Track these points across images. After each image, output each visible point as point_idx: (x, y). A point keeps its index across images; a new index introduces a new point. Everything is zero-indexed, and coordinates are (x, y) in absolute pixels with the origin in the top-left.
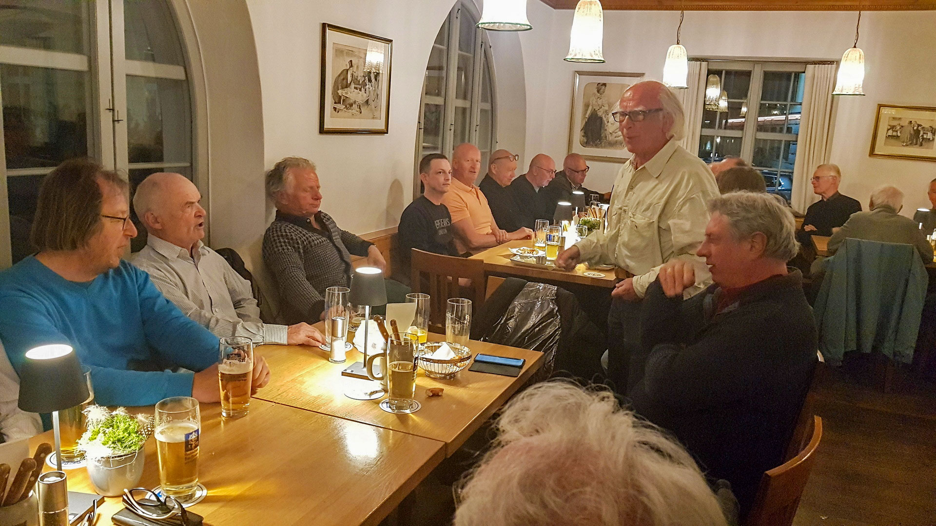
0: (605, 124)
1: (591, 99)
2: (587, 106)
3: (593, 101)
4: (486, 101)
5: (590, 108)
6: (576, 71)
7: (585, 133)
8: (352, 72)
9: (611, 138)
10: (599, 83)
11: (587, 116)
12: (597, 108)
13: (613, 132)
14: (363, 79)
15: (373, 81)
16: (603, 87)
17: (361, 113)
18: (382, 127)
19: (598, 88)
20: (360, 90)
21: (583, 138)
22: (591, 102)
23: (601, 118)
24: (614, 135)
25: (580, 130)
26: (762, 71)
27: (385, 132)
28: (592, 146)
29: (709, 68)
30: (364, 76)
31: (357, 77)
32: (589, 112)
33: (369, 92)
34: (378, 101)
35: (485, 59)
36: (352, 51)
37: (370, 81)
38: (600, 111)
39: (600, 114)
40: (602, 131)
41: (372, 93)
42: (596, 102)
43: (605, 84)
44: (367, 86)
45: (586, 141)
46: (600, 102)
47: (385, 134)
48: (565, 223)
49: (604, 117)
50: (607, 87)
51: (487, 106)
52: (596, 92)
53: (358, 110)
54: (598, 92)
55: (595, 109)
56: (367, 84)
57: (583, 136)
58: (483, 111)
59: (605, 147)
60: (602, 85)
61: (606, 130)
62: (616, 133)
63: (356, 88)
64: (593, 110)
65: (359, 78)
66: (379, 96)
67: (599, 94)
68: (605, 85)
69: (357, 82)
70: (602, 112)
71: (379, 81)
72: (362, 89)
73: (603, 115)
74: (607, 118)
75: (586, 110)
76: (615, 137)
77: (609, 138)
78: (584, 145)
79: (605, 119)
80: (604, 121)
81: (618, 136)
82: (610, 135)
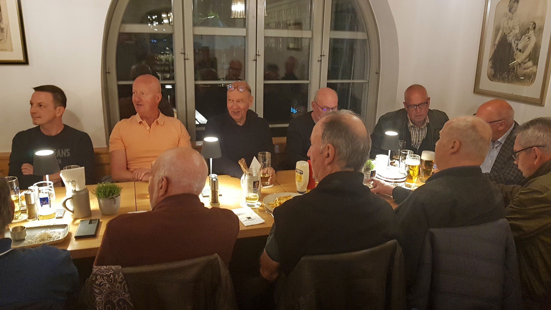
0: (514, 52)
1: (502, 21)
2: (497, 30)
3: (504, 23)
5: (501, 32)
7: (493, 63)
9: (520, 72)
11: (496, 43)
12: (507, 32)
13: (522, 62)
16: (516, 4)
19: (510, 6)
21: (491, 69)
23: (510, 44)
24: (524, 66)
25: (488, 61)
28: (499, 80)
32: (499, 38)
34: (4, 34)
38: (510, 36)
39: (510, 39)
40: (510, 61)
42: (508, 23)
45: (494, 73)
49: (513, 43)
50: (519, 3)
52: (508, 11)
54: (510, 10)
55: (505, 33)
57: (491, 67)
59: (512, 81)
60: (514, 2)
61: (515, 60)
62: (525, 63)
64: (503, 34)
67: (510, 14)
68: (517, 1)
70: (512, 37)
73: (513, 41)
74: (516, 44)
75: (496, 35)
76: (524, 69)
77: (517, 71)
78: (492, 79)
79: (514, 45)
80: (513, 48)
81: (526, 68)
82: (518, 66)
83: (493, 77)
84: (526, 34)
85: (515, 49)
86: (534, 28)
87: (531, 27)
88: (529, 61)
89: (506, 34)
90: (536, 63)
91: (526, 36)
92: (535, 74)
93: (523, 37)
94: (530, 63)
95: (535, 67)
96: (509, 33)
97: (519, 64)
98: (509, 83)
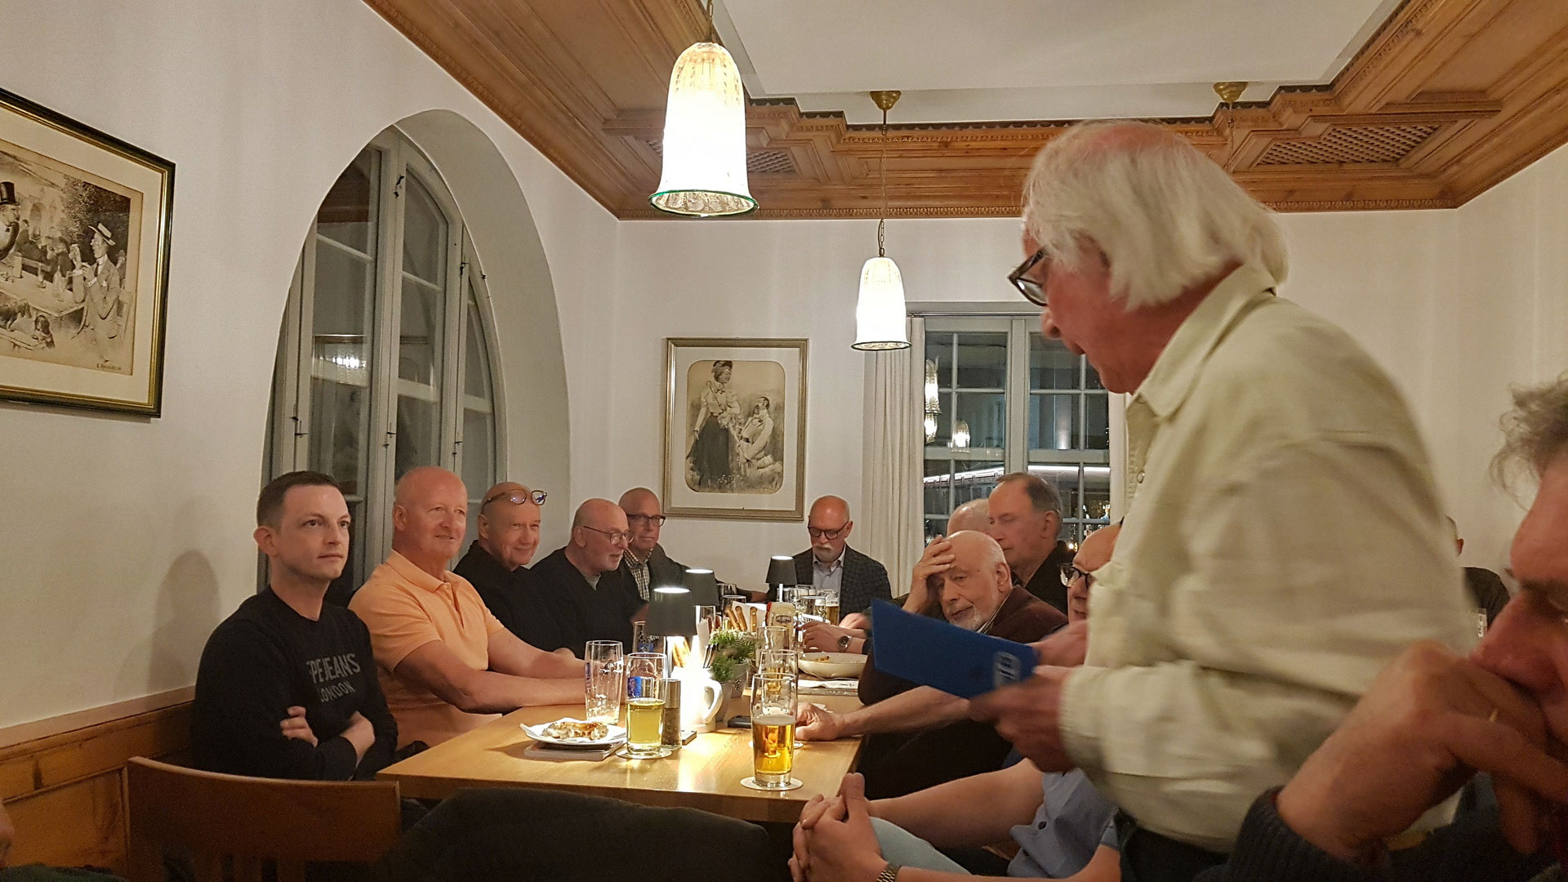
0: (735, 442)
1: (703, 395)
2: (695, 408)
3: (707, 397)
4: (478, 393)
5: (703, 411)
6: (669, 339)
7: (694, 462)
8: (12, 219)
9: (752, 473)
10: (718, 361)
11: (697, 428)
12: (716, 411)
13: (753, 458)
14: (61, 248)
15: (100, 261)
16: (726, 370)
17: (51, 344)
18: (140, 395)
19: (715, 371)
20: (49, 277)
21: (691, 472)
22: (703, 399)
23: (727, 431)
24: (757, 464)
25: (685, 456)
26: (1027, 334)
27: (150, 412)
28: (712, 489)
29: (928, 330)
30: (62, 240)
31: (35, 236)
32: (700, 420)
33: (86, 290)
34: (122, 322)
35: (471, 303)
36: (15, 157)
37: (89, 257)
38: (723, 417)
39: (723, 422)
40: (731, 457)
41: (98, 298)
42: (715, 398)
43: (731, 362)
44: (78, 272)
45: (699, 477)
46: (721, 398)
47: (152, 419)
48: (675, 642)
49: (731, 429)
50: (734, 367)
51: (482, 405)
52: (713, 379)
53: (40, 334)
54: (717, 378)
55: (712, 413)
56: (78, 266)
57: (692, 469)
58: (471, 416)
60: (723, 365)
61: (738, 454)
62: (758, 459)
63: (25, 268)
64: (709, 415)
65: (43, 242)
66: (125, 309)
67: (718, 384)
68: (729, 364)
69: (36, 254)
70: (728, 419)
71: (124, 265)
72: (57, 276)
73: (731, 425)
74: (738, 430)
75: (694, 417)
76: (758, 468)
77: (745, 471)
78: (696, 487)
79: (734, 433)
80: (733, 437)
81: (762, 465)
82: (747, 465)
83: (698, 485)
84: (755, 416)
85: (736, 438)
86: (768, 406)
87: (760, 405)
88: (766, 455)
89: (715, 415)
91: (756, 418)
92: (781, 475)
93: (750, 419)
94: (769, 459)
95: (778, 464)
96: (720, 414)
97: (748, 461)
98: (733, 491)
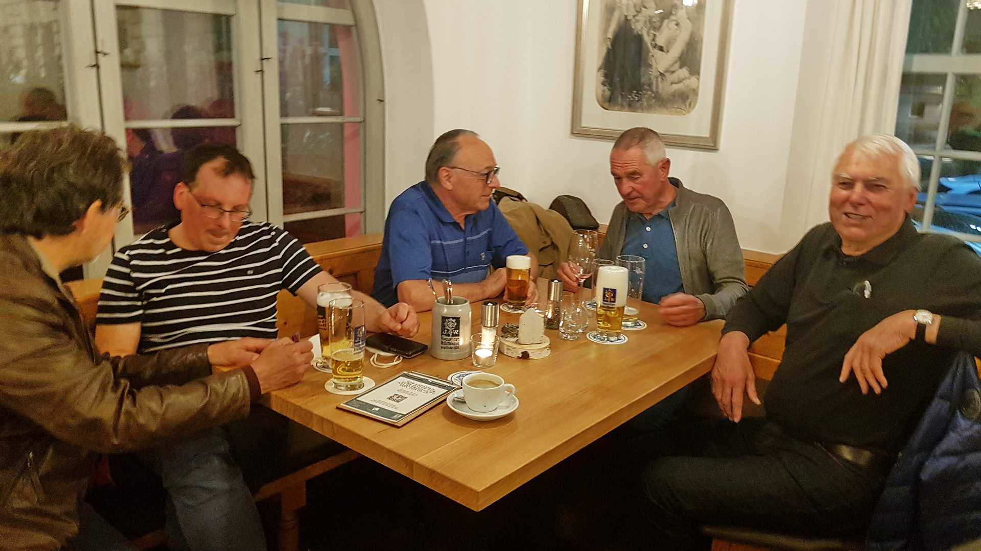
0: (649, 51)
7: (606, 76)
9: (665, 89)
11: (610, 35)
12: (631, 14)
13: (667, 71)
21: (602, 87)
23: (639, 39)
24: (670, 78)
25: (596, 70)
28: (622, 107)
32: (613, 27)
38: (637, 21)
39: (639, 26)
40: (643, 69)
45: (609, 94)
49: (645, 36)
55: (626, 17)
57: (603, 84)
59: (649, 108)
61: (651, 66)
64: (623, 18)
70: (642, 23)
73: (644, 31)
74: (651, 38)
75: (608, 21)
76: (672, 83)
77: (657, 87)
78: (606, 105)
79: (647, 39)
80: (647, 45)
81: (676, 81)
82: (659, 79)
83: (609, 102)
85: (650, 46)
88: (681, 67)
89: (629, 18)
90: (695, 71)
92: (695, 92)
93: (666, 21)
95: (694, 79)
96: (634, 17)
97: (661, 74)
98: (642, 110)
